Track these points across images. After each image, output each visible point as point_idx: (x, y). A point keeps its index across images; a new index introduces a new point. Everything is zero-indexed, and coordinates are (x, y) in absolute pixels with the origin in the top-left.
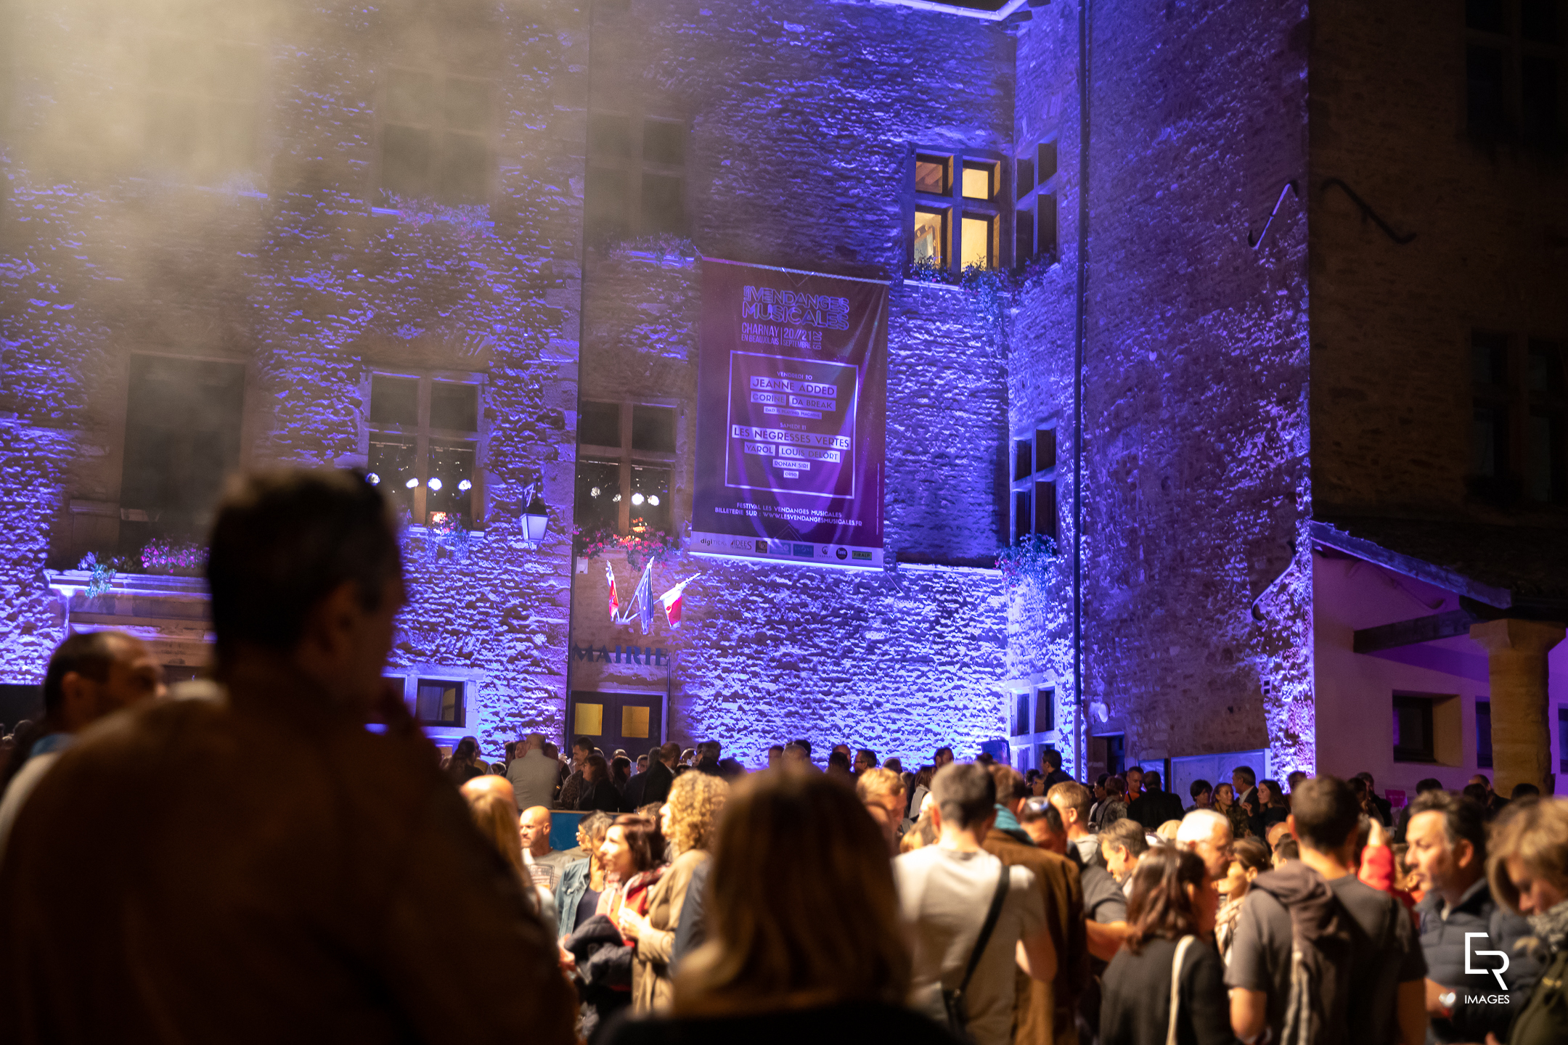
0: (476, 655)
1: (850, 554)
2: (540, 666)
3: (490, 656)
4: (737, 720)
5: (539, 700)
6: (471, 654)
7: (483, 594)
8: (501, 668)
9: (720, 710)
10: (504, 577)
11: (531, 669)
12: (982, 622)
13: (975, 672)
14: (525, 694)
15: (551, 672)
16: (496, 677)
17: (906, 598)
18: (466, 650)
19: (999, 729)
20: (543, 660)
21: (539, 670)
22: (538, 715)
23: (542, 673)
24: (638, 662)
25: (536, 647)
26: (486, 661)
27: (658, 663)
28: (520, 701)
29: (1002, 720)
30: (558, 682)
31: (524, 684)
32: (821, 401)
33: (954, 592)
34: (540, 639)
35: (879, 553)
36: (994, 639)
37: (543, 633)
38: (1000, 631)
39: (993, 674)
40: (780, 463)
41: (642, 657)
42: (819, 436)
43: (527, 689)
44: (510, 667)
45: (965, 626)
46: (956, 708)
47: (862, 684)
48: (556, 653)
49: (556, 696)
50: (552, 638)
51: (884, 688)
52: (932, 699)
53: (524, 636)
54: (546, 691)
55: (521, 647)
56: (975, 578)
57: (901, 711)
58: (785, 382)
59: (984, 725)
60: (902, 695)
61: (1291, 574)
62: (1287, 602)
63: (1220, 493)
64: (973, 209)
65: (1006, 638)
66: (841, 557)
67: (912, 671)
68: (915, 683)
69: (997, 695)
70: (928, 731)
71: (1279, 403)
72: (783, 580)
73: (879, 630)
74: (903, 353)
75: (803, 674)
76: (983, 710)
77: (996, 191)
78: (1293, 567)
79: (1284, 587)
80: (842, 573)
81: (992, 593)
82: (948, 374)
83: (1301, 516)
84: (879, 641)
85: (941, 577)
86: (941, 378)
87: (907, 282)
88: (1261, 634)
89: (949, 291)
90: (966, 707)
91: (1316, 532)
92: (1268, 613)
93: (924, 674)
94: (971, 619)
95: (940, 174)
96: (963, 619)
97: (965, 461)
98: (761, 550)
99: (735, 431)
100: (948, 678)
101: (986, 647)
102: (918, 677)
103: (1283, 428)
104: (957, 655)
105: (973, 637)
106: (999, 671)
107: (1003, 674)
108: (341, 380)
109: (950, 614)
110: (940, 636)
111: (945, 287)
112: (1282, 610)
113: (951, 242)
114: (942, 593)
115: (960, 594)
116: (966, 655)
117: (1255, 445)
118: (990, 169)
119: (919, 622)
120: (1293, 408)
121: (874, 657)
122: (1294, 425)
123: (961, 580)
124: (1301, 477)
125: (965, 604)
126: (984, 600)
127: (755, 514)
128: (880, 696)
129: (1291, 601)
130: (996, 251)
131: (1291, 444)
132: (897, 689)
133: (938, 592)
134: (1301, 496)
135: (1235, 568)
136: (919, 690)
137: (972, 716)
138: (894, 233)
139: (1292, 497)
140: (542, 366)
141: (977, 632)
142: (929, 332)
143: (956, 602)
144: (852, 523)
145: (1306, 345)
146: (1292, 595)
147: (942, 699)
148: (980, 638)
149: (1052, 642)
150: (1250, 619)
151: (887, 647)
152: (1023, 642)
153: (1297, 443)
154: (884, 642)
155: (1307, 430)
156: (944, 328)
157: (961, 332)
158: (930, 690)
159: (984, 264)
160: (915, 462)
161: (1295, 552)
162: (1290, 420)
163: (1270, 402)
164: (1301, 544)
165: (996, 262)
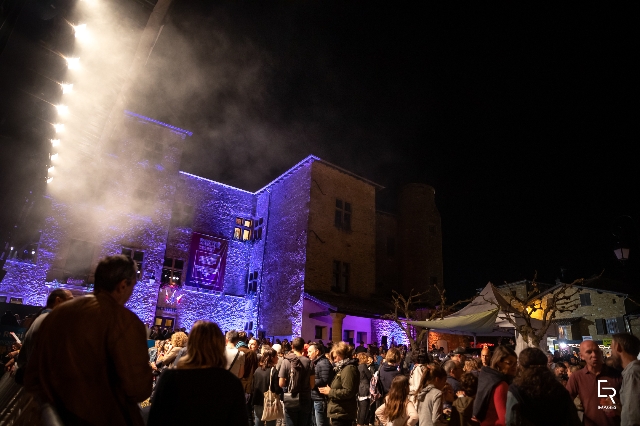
0: (136, 307)
1: (216, 293)
2: (150, 310)
3: (140, 307)
4: (189, 324)
5: (149, 317)
6: (136, 306)
7: (140, 294)
8: (142, 310)
9: (186, 322)
10: (145, 291)
11: (148, 311)
12: (240, 308)
13: (238, 317)
14: (146, 316)
15: (152, 311)
16: (140, 312)
17: (226, 302)
18: (135, 306)
19: (242, 329)
20: (151, 309)
21: (149, 311)
22: (148, 320)
23: (150, 312)
24: (170, 311)
25: (150, 306)
26: (139, 308)
27: (174, 311)
28: (145, 317)
29: (242, 327)
30: (153, 314)
31: (146, 313)
32: (213, 262)
33: (235, 301)
34: (150, 305)
35: (221, 293)
36: (242, 311)
37: (151, 303)
38: (244, 310)
39: (241, 318)
40: (204, 273)
41: (171, 310)
42: (212, 269)
43: (147, 315)
44: (143, 310)
45: (237, 308)
46: (234, 324)
47: (216, 318)
48: (153, 308)
49: (152, 317)
50: (153, 304)
51: (220, 319)
52: (229, 322)
53: (147, 304)
54: (151, 315)
55: (146, 306)
56: (240, 299)
57: (223, 324)
58: (207, 257)
59: (239, 328)
60: (223, 321)
61: (299, 302)
62: (298, 307)
63: (288, 286)
64: (246, 228)
65: (245, 311)
66: (214, 293)
67: (226, 316)
68: (226, 319)
69: (242, 322)
70: (228, 329)
71: (299, 270)
72: (202, 297)
73: (220, 308)
74: (230, 254)
75: (204, 316)
76: (239, 325)
77: (251, 226)
78: (300, 301)
79: (298, 305)
80: (214, 296)
81: (243, 302)
82: (238, 259)
83: (302, 291)
84: (220, 310)
85: (233, 298)
86: (237, 260)
87: (232, 241)
88: (293, 313)
89: (240, 243)
90: (235, 324)
91: (304, 295)
92: (294, 309)
93: (228, 317)
94: (238, 307)
95: (241, 221)
96: (237, 307)
97: (240, 276)
98: (198, 290)
99: (196, 266)
100: (233, 318)
101: (241, 313)
102: (227, 318)
103: (300, 275)
104: (235, 314)
105: (238, 311)
106: (243, 317)
107: (243, 318)
108: (116, 248)
109: (234, 306)
110: (232, 310)
111: (240, 242)
112: (297, 309)
113: (241, 234)
114: (233, 301)
115: (236, 302)
116: (237, 314)
117: (294, 278)
118: (250, 221)
119: (228, 307)
120: (302, 271)
121: (218, 313)
122: (302, 274)
123: (237, 299)
124: (302, 284)
125: (237, 304)
126: (241, 303)
127: (198, 283)
128: (219, 321)
129: (299, 307)
130: (250, 237)
131: (301, 278)
132: (222, 320)
133: (232, 301)
134: (302, 288)
135: (289, 300)
136: (226, 320)
137: (237, 326)
138: (231, 231)
139: (300, 288)
140: (158, 250)
141: (239, 310)
142: (235, 251)
143: (236, 303)
144: (217, 286)
145: (305, 260)
146: (299, 306)
147: (231, 322)
148: (240, 311)
149: (253, 313)
150: (291, 310)
151: (221, 311)
152: (248, 312)
153: (302, 278)
154: (221, 310)
155: (304, 275)
156: (238, 250)
157: (242, 251)
158: (229, 320)
159: (247, 239)
160: (230, 275)
161: (300, 298)
162: (301, 273)
163: (298, 270)
164: (301, 297)
165: (249, 239)
